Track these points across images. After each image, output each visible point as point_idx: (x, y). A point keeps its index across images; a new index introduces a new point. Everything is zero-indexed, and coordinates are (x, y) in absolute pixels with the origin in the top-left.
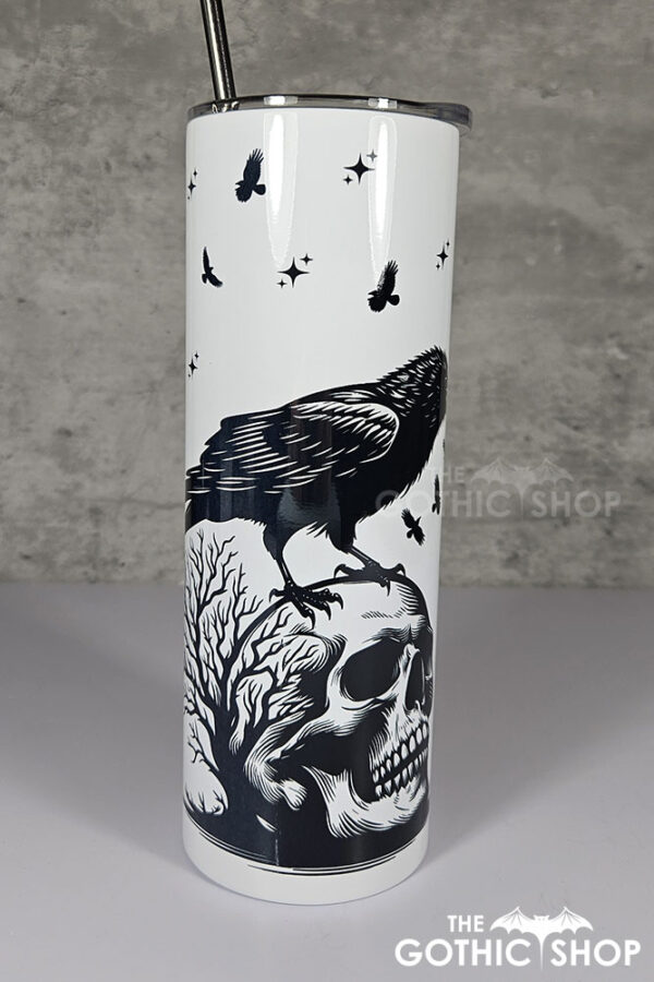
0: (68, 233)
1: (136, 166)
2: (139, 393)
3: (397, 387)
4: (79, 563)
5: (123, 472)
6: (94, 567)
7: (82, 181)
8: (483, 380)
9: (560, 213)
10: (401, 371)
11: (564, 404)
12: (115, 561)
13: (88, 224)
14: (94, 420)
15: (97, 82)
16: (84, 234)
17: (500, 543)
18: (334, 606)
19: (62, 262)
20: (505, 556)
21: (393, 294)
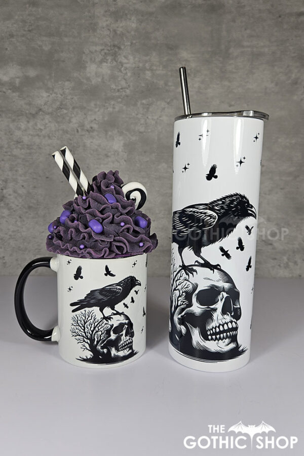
3: (217, 205)
10: (218, 200)
18: (194, 273)
21: (215, 175)
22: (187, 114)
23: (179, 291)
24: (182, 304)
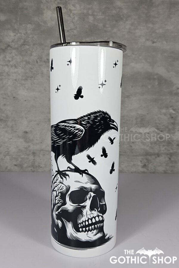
0: (26, 79)
1: (45, 62)
2: (46, 122)
3: (83, 121)
4: (30, 167)
5: (41, 143)
6: (34, 168)
7: (30, 66)
8: (136, 119)
9: (157, 74)
10: (85, 116)
11: (158, 125)
12: (39, 166)
13: (32, 77)
14: (33, 129)
15: (34, 39)
16: (31, 80)
17: (141, 161)
19: (25, 87)
20: (142, 165)
21: (81, 95)
22: (62, 42)
23: (56, 192)
24: (59, 203)
